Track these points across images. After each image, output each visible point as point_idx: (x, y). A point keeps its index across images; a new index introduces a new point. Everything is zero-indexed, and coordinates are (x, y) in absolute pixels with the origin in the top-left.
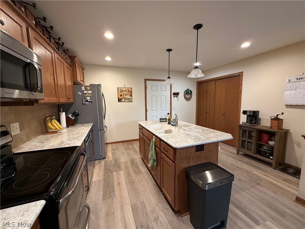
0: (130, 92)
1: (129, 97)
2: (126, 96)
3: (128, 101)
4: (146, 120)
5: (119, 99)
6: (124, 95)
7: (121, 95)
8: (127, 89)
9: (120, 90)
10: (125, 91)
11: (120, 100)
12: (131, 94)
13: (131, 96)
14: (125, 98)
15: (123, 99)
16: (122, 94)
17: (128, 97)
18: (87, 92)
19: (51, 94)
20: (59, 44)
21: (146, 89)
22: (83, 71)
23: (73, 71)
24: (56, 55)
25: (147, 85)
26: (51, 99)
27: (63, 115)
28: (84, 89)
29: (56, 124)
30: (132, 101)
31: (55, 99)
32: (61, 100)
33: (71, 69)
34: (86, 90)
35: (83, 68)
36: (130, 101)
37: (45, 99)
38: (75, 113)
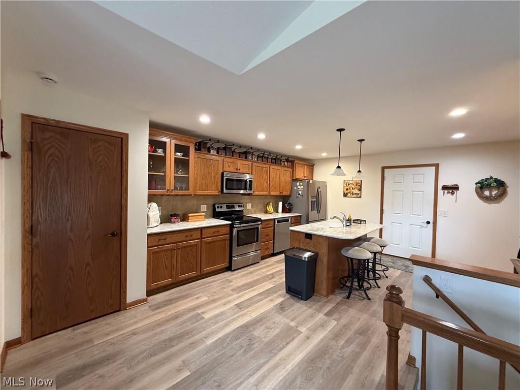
1: (357, 192)
2: (353, 191)
3: (355, 196)
4: (381, 223)
5: (344, 193)
6: (351, 189)
8: (355, 181)
9: (346, 183)
10: (352, 184)
11: (345, 195)
12: (359, 187)
13: (360, 190)
15: (349, 194)
16: (348, 188)
17: (356, 191)
18: (300, 187)
19: (263, 190)
20: (276, 159)
21: (384, 181)
22: (311, 167)
23: (293, 171)
24: (272, 167)
25: (386, 175)
26: (262, 193)
27: (280, 204)
28: (298, 185)
29: (270, 208)
30: (360, 197)
31: (266, 193)
32: (272, 193)
33: (291, 170)
34: (300, 185)
35: (310, 165)
36: (358, 196)
37: (257, 193)
38: (290, 203)
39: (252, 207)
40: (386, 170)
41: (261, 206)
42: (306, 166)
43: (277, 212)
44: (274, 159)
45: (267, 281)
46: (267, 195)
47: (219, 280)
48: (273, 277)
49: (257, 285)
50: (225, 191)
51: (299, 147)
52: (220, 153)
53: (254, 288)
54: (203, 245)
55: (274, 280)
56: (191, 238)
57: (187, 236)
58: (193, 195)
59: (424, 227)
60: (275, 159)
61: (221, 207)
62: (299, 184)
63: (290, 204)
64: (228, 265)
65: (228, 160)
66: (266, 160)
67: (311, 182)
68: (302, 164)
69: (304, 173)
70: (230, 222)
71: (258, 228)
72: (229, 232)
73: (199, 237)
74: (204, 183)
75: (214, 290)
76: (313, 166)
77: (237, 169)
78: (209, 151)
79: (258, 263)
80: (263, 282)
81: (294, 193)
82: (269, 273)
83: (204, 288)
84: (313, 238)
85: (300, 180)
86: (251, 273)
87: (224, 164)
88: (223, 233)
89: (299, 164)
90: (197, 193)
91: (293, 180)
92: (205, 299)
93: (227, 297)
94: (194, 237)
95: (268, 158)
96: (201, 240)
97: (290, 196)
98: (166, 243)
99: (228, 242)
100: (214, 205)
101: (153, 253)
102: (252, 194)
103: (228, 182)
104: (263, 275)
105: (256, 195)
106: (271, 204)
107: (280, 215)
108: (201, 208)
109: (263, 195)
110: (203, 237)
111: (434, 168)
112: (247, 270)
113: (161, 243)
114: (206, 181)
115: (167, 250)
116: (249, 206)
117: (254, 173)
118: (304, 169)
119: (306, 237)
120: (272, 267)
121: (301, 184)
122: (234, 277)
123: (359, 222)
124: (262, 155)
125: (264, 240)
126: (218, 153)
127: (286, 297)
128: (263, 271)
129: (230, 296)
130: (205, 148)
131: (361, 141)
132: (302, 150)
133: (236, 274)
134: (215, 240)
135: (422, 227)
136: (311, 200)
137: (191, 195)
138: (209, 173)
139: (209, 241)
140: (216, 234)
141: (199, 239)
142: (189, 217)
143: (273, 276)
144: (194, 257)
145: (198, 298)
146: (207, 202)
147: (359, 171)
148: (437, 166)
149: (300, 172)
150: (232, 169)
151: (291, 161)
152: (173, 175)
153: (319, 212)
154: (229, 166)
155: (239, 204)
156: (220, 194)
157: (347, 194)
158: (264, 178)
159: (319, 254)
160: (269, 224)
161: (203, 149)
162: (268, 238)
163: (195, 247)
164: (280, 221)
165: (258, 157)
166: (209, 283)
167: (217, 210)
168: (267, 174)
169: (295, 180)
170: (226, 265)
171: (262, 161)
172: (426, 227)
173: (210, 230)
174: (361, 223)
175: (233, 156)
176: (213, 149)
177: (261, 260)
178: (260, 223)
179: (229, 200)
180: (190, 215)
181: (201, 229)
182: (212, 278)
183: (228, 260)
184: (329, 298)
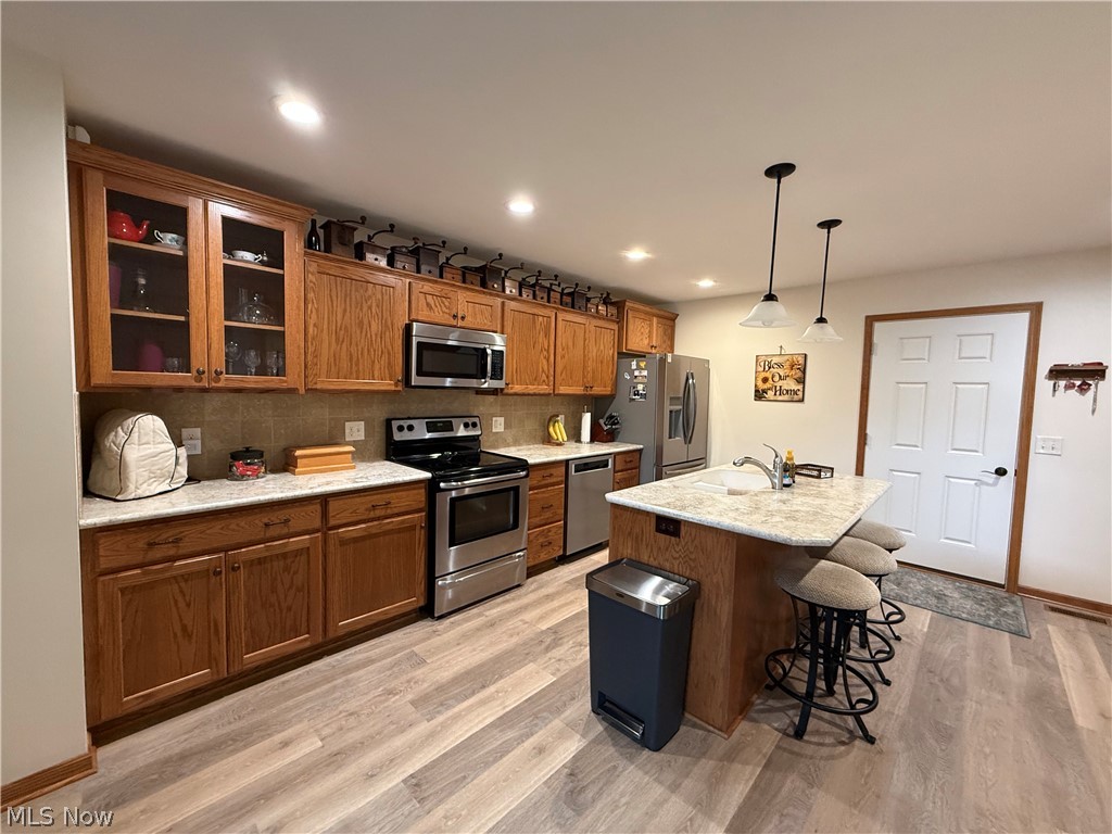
0: (800, 370)
1: (793, 386)
2: (781, 383)
3: (786, 397)
4: (860, 471)
5: (757, 391)
6: (777, 378)
7: (765, 380)
8: (786, 358)
9: (762, 364)
10: (780, 365)
11: (760, 395)
12: (800, 374)
13: (802, 381)
14: (778, 388)
15: (769, 392)
16: (768, 375)
17: (791, 385)
18: (640, 374)
19: (535, 380)
20: (574, 294)
21: (870, 354)
22: (668, 322)
23: (620, 330)
24: (561, 316)
25: (876, 339)
26: (532, 389)
27: (587, 419)
28: (634, 367)
29: (559, 430)
30: (802, 400)
31: (544, 389)
32: (563, 390)
33: (616, 327)
34: (639, 368)
35: (667, 314)
36: (796, 397)
37: (517, 388)
38: (611, 417)
39: (507, 426)
40: (877, 326)
41: (531, 425)
42: (655, 319)
43: (578, 440)
44: (569, 294)
45: (534, 661)
46: (550, 394)
47: (384, 657)
48: (556, 643)
49: (501, 677)
50: (415, 380)
51: (636, 255)
52: (399, 265)
53: (492, 689)
54: (331, 549)
55: (557, 653)
56: (285, 531)
57: (267, 525)
58: (302, 391)
59: (987, 484)
60: (571, 294)
61: (411, 428)
62: (638, 365)
63: (612, 420)
64: (422, 603)
65: (427, 287)
66: (545, 296)
67: (669, 360)
68: (647, 313)
69: (650, 337)
70: (428, 475)
71: (516, 489)
72: (423, 505)
73: (317, 523)
74: (344, 354)
75: (352, 705)
76: (674, 320)
77: (455, 317)
78: (361, 256)
79: (519, 586)
80: (521, 664)
81: (623, 391)
82: (544, 626)
83: (328, 692)
84: (683, 533)
85: (640, 356)
86: (492, 624)
87: (413, 297)
88: (403, 510)
89: (637, 310)
90: (319, 386)
91: (621, 355)
92: (309, 746)
93: (391, 736)
94: (295, 525)
95: (550, 290)
96: (325, 534)
97: (611, 397)
98: (181, 552)
99: (420, 536)
100: (388, 422)
101: (123, 591)
102: (502, 389)
103: (425, 353)
104: (529, 633)
105: (516, 394)
106: (561, 418)
107: (587, 449)
108: (347, 431)
109: (535, 395)
110: (332, 522)
111: (1025, 317)
112: (480, 615)
113: (157, 553)
114: (353, 349)
115: (187, 577)
116: (498, 425)
117: (508, 329)
118: (651, 326)
119: (658, 530)
120: (555, 603)
121: (643, 365)
122: (436, 641)
123: (815, 473)
124: (532, 281)
125: (536, 520)
126: (391, 262)
127: (592, 736)
128: (528, 616)
129: (402, 730)
130: (343, 244)
131: (829, 225)
132: (646, 266)
133: (446, 630)
134: (374, 531)
135: (979, 482)
136: (668, 407)
137: (292, 391)
138: (361, 324)
139: (355, 535)
140: (378, 513)
141: (317, 531)
142: (296, 458)
143: (556, 636)
144: (298, 590)
145: (285, 744)
146: (367, 415)
147: (821, 320)
148: (1036, 310)
149: (641, 334)
150: (439, 315)
151: (616, 303)
152: (218, 323)
153: (688, 439)
154: (428, 304)
155: (467, 420)
156: (400, 388)
157: (765, 391)
158: (538, 347)
159: (706, 589)
160: (551, 475)
161: (336, 248)
162: (548, 514)
163: (304, 558)
164: (585, 465)
165: (521, 286)
166: (349, 670)
167: (398, 437)
168: (547, 335)
169: (626, 355)
170: (415, 601)
171: (534, 297)
172: (995, 484)
173: (358, 500)
174: (819, 477)
175: (441, 277)
176: (375, 249)
177: (528, 578)
178: (523, 473)
179: (438, 407)
180: (298, 453)
181: (324, 499)
182: (360, 652)
183: (421, 588)
184: (736, 734)
